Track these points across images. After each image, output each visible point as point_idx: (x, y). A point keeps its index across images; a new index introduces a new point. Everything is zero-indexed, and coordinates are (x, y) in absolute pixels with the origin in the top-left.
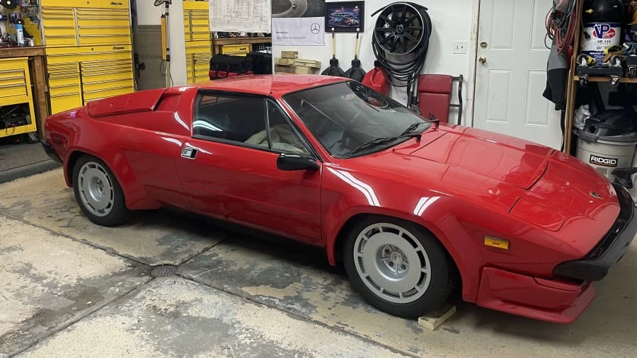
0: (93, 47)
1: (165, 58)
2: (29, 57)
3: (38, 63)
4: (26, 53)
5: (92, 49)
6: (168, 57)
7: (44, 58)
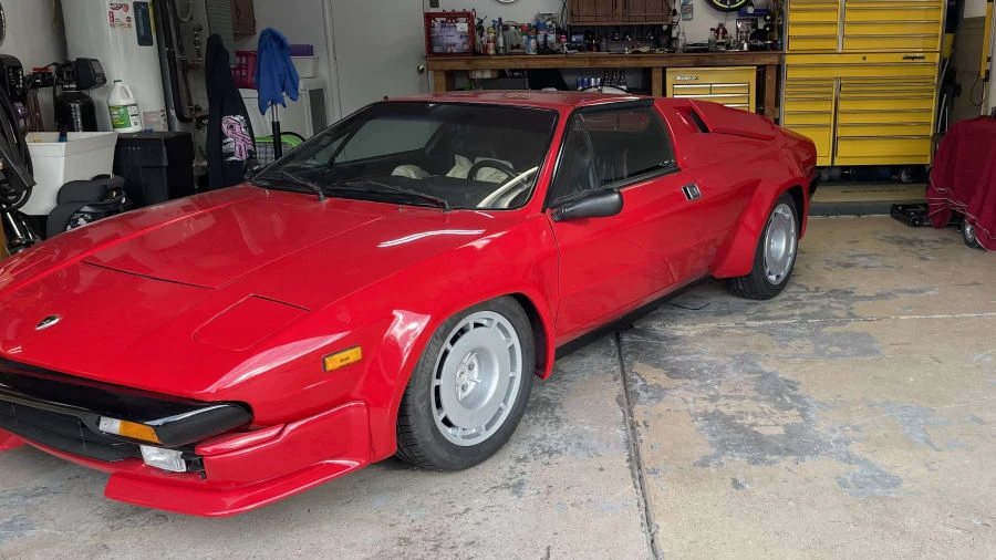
0: (867, 55)
1: (983, 75)
2: (759, 67)
3: (770, 77)
4: (753, 60)
5: (864, 58)
6: (988, 72)
7: (779, 69)
